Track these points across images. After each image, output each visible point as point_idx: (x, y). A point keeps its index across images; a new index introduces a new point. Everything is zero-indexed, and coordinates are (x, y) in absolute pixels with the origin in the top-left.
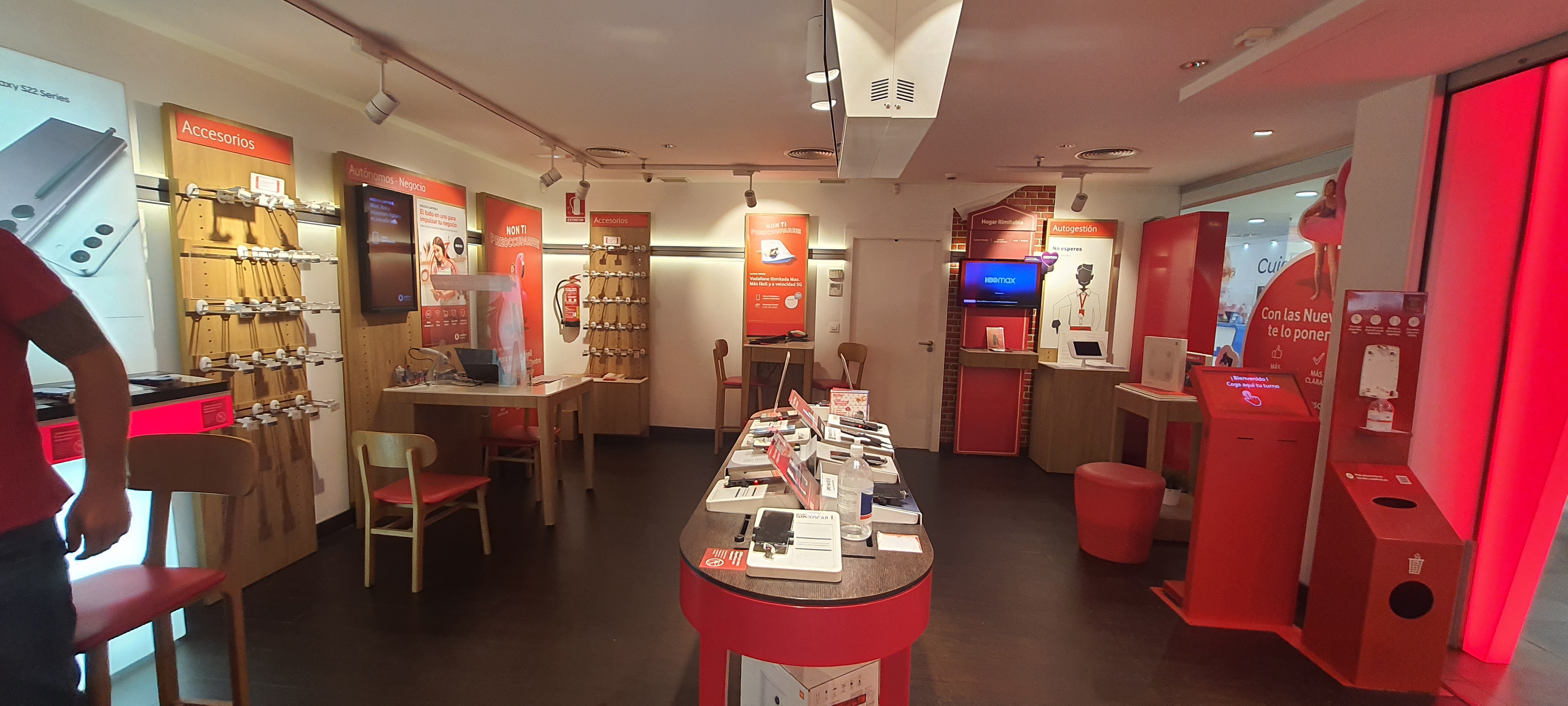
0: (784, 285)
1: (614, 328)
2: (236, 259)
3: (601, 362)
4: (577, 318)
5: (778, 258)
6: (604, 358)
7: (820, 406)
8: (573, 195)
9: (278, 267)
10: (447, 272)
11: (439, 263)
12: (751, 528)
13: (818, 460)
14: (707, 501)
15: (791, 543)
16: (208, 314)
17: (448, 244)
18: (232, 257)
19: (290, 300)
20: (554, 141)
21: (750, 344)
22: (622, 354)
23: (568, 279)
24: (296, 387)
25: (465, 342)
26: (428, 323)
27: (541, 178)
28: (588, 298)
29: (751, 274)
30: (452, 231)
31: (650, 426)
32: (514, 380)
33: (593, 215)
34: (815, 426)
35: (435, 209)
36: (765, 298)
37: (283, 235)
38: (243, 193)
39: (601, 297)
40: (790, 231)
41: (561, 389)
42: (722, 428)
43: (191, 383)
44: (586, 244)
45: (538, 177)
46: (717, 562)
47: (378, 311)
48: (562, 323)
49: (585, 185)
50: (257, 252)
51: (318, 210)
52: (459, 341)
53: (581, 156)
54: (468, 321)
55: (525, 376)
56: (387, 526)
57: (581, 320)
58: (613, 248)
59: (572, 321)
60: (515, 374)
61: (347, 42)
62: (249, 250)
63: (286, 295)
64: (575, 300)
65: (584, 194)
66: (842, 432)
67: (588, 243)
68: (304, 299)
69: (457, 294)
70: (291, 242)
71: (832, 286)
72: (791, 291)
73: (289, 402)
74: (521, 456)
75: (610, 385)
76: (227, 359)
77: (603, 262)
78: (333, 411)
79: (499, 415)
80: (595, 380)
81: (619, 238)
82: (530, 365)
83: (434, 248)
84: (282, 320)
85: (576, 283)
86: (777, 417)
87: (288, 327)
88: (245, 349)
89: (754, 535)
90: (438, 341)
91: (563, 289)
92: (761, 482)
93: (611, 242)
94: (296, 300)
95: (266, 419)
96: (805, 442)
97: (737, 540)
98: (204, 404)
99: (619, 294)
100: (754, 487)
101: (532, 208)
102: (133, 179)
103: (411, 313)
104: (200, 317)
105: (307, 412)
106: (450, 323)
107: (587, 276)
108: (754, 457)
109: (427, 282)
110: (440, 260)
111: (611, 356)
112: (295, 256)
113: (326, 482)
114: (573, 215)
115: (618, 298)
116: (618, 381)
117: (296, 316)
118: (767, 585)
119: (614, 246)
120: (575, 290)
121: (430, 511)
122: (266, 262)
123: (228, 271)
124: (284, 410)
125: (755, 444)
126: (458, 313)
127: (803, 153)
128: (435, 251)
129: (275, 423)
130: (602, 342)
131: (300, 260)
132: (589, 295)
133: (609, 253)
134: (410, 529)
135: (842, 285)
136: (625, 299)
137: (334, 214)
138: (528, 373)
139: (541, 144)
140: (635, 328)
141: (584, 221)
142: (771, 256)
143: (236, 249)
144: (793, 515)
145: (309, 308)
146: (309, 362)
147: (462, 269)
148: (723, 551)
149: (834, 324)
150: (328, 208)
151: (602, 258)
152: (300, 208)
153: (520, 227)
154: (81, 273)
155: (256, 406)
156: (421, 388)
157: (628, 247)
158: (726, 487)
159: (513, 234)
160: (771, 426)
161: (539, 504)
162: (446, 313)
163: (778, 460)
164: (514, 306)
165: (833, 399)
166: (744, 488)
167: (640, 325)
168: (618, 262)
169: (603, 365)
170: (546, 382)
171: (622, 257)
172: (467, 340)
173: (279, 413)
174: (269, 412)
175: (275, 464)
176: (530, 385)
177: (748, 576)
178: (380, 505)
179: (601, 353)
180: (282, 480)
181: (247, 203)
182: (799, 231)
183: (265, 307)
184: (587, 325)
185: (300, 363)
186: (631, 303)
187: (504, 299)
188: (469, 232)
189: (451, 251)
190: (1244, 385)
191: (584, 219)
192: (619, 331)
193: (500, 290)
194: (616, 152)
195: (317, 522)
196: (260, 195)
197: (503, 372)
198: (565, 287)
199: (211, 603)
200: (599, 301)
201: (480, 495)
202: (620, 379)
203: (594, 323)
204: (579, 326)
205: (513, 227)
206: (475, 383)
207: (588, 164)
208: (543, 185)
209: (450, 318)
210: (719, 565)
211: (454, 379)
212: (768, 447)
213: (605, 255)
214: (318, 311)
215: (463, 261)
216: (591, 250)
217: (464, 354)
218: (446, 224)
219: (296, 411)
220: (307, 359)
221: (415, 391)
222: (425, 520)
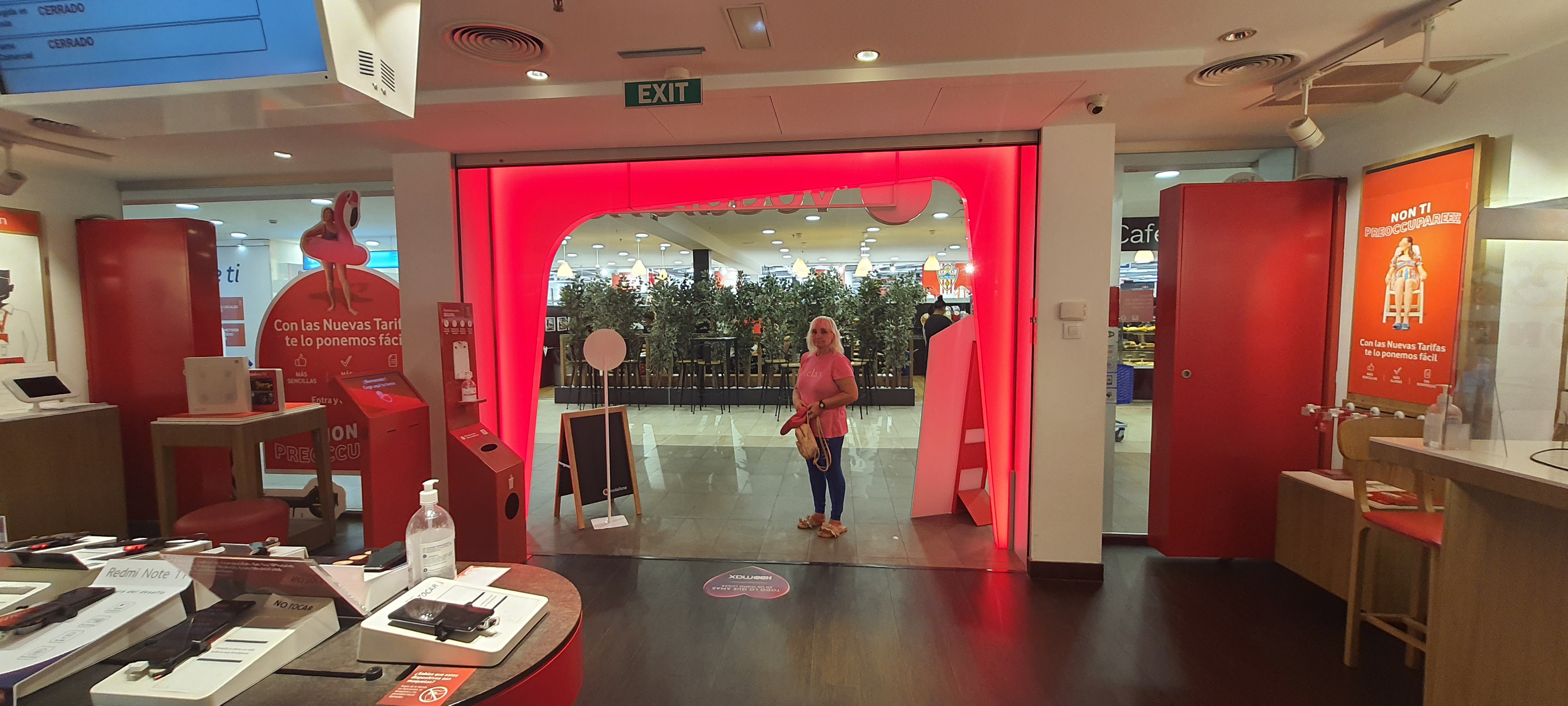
190: (375, 386)
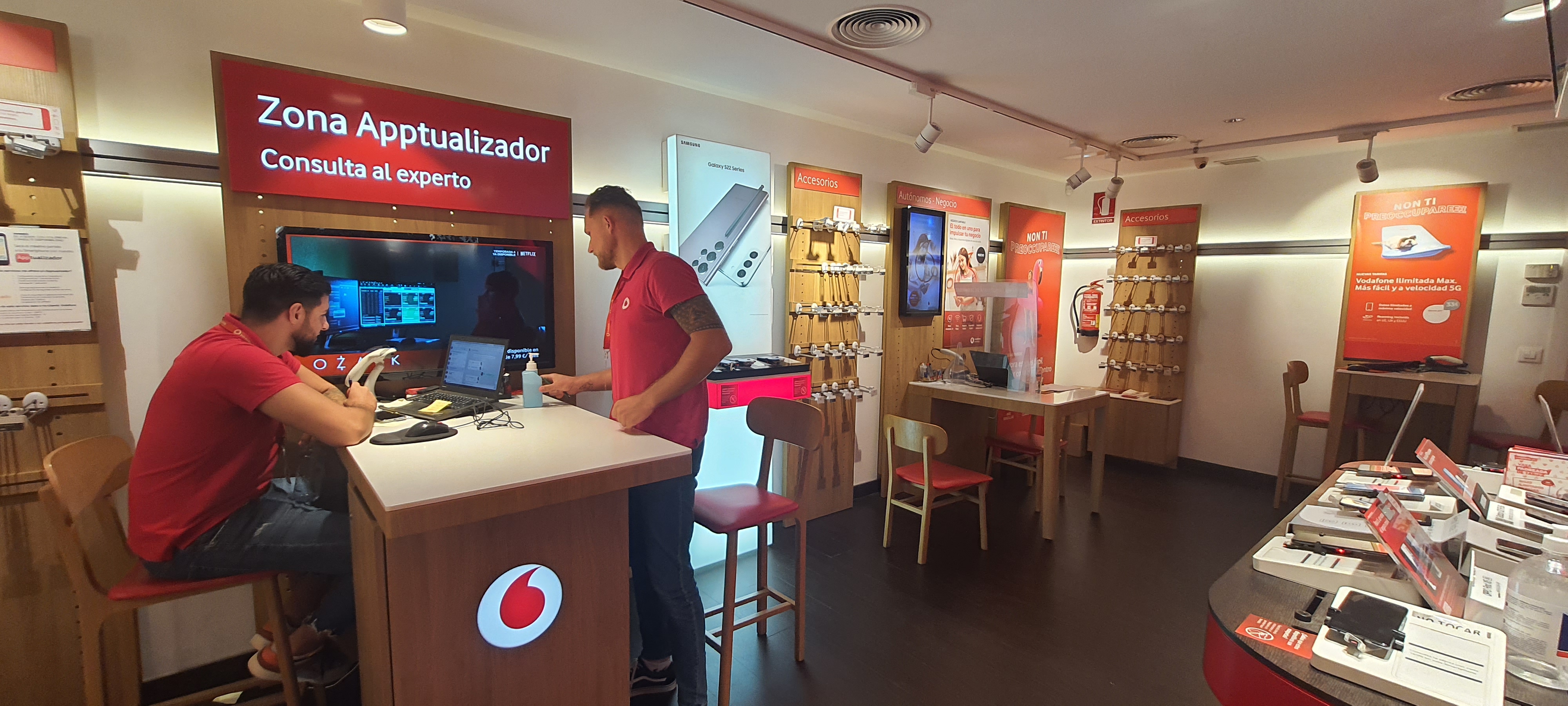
0: (1425, 289)
1: (1140, 339)
2: (820, 272)
3: (1120, 376)
4: (1096, 326)
5: (1414, 250)
6: (1125, 372)
7: (1483, 469)
8: (1103, 194)
9: (845, 279)
10: (969, 280)
11: (963, 272)
12: (1324, 608)
13: (1468, 547)
14: (1255, 556)
15: (1400, 649)
16: (802, 314)
17: (971, 254)
18: (819, 272)
19: (851, 304)
20: (1085, 139)
21: (1348, 369)
22: (1148, 370)
23: (1089, 285)
24: (850, 375)
25: (979, 346)
26: (949, 326)
27: (1067, 180)
28: (1111, 305)
29: (1358, 274)
30: (976, 242)
31: (1180, 458)
32: (1023, 386)
33: (1125, 214)
34: (1468, 495)
35: (963, 222)
36: (1383, 307)
37: (851, 253)
38: (829, 222)
39: (1127, 304)
40: (1443, 210)
41: (1071, 400)
42: (1289, 476)
43: (789, 364)
44: (1113, 247)
45: (1064, 180)
46: (1263, 634)
47: (910, 315)
48: (1078, 331)
49: (1117, 182)
50: (835, 267)
51: (875, 231)
52: (974, 345)
53: (1115, 151)
54: (984, 326)
55: (1034, 382)
56: (903, 500)
57: (1100, 329)
58: (1147, 249)
59: (1089, 330)
60: (1024, 381)
61: (906, 86)
62: (829, 266)
63: (849, 300)
64: (1095, 308)
65: (1116, 192)
66: (1527, 514)
67: (1116, 244)
68: (860, 303)
69: (976, 300)
70: (855, 259)
71: (1531, 290)
72: (1439, 299)
73: (843, 385)
74: (1025, 462)
75: (1131, 404)
76: (810, 348)
77: (1133, 265)
78: (872, 396)
79: (1005, 419)
80: (1112, 395)
81: (1156, 237)
82: (1040, 372)
83: (960, 258)
84: (845, 320)
85: (1098, 289)
86: (1390, 473)
87: (848, 325)
88: (821, 341)
89: (1329, 618)
90: (956, 344)
91: (1082, 295)
92: (1349, 553)
93: (1145, 242)
94: (855, 304)
95: (830, 396)
96: (1444, 517)
97: (1298, 617)
98: (796, 379)
99: (1151, 300)
100: (1336, 557)
101: (1055, 213)
102: (770, 218)
103: (936, 317)
104: (797, 316)
105: (855, 394)
106: (968, 327)
107: (1111, 281)
108: (1338, 519)
109: (950, 290)
110: (963, 269)
111: (1134, 371)
112: (857, 269)
113: (862, 453)
114: (1100, 216)
115: (1149, 305)
116: (1141, 399)
117: (853, 317)
118: (1347, 691)
119: (1148, 247)
120: (1096, 296)
121: (938, 496)
122: (838, 275)
123: (815, 282)
124: (841, 391)
125: (1342, 502)
126: (975, 318)
127: (1481, 92)
128: (960, 261)
129: (834, 400)
130: (1125, 354)
131: (860, 273)
132: (1112, 302)
133: (1141, 255)
134: (921, 507)
135: (1555, 289)
136: (1157, 307)
137: (885, 233)
138: (1037, 379)
139: (1071, 145)
140: (1168, 340)
141: (1113, 222)
142: (1401, 248)
143: (821, 265)
144: (1406, 611)
145: (863, 311)
146: (859, 354)
147: (982, 277)
148: (1275, 625)
149: (1531, 351)
150: (882, 229)
151: (1131, 261)
152: (863, 230)
153: (1041, 233)
154: (741, 284)
155: (824, 385)
156: (938, 384)
157: (1166, 247)
158: (1287, 546)
159: (1033, 240)
160: (1376, 483)
161: (1038, 514)
162: (965, 318)
163: (1383, 529)
164: (1029, 312)
165: (1512, 462)
166: (1318, 555)
167: (1175, 338)
168: (1152, 265)
169: (1123, 380)
170: (1055, 392)
171: (1157, 260)
172: (981, 344)
173: (837, 393)
174: (831, 391)
175: (831, 432)
176: (1039, 393)
177: (1311, 666)
178: (900, 480)
179: (1121, 367)
180: (835, 445)
181: (830, 230)
182: (1462, 210)
183: (835, 308)
184: (1107, 334)
185: (853, 354)
186: (1165, 312)
187: (1019, 305)
188: (991, 242)
189: (974, 261)
191: (1113, 219)
192: (1147, 343)
193: (1015, 296)
194: (1160, 139)
195: (854, 485)
196: (838, 222)
197: (1013, 378)
198: (1085, 293)
199: (786, 527)
200: (1124, 309)
201: (982, 491)
202: (1143, 397)
203: (1116, 333)
204: (1097, 335)
205: (1034, 234)
206: (984, 384)
207: (1122, 159)
208: (1070, 187)
209: (968, 323)
210: (1265, 639)
211: (967, 379)
212: (1366, 510)
213: (1135, 257)
214: (869, 314)
215: (984, 269)
216: (1119, 252)
217: (978, 357)
218: (971, 235)
219: (848, 392)
220: (858, 352)
221: (935, 387)
222: (933, 502)
